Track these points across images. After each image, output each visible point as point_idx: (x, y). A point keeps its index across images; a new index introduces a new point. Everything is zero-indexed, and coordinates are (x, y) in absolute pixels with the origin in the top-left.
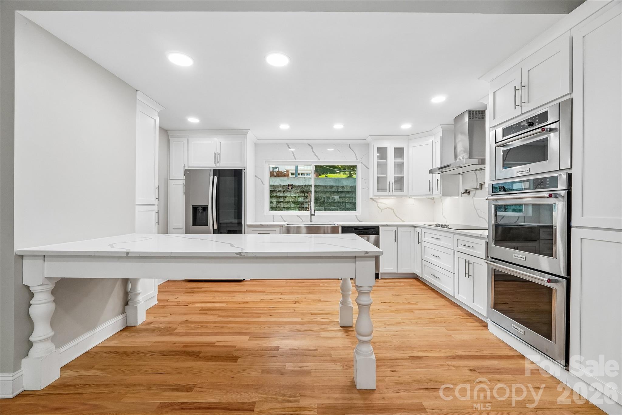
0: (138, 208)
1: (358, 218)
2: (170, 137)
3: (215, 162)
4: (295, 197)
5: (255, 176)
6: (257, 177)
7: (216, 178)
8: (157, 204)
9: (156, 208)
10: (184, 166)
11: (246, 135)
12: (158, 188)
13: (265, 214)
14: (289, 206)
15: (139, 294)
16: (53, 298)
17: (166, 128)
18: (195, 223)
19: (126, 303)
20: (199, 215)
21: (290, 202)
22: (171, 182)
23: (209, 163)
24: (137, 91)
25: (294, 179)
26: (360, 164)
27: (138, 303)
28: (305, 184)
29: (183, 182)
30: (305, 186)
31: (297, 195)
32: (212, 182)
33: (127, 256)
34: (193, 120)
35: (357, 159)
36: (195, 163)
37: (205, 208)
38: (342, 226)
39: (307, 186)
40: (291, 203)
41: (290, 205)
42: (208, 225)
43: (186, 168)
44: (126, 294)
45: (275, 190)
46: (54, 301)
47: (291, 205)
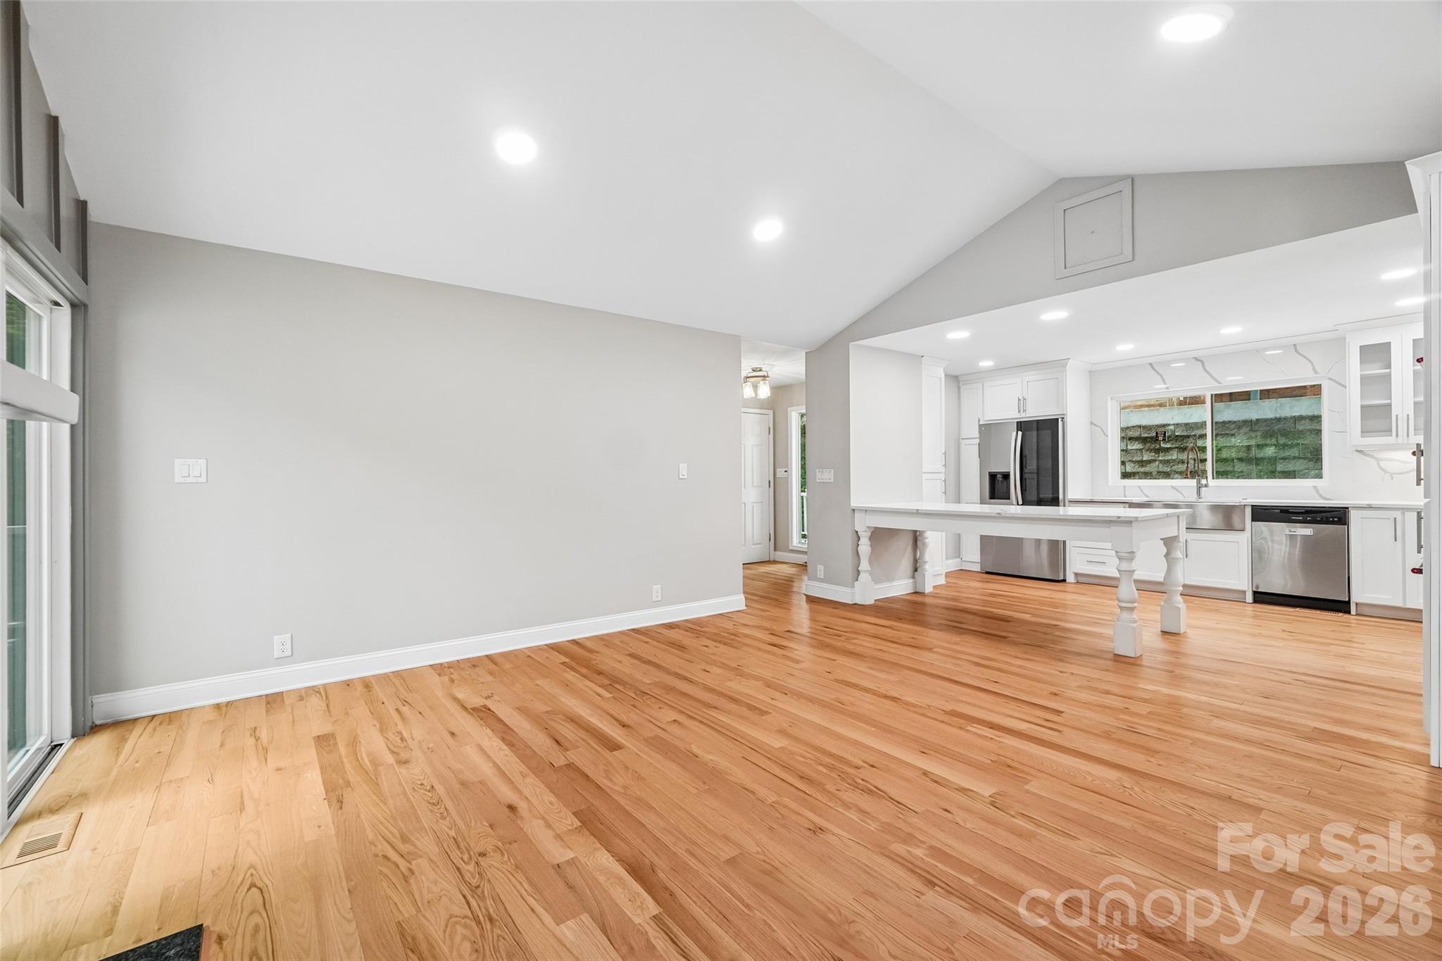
0: (925, 476)
1: (1321, 493)
2: (961, 383)
3: (1019, 411)
4: (1249, 448)
5: (1092, 423)
6: (1095, 425)
7: (1020, 433)
8: (944, 471)
9: (942, 477)
10: (979, 421)
11: (1065, 366)
12: (945, 454)
13: (1110, 484)
14: (1230, 468)
15: (927, 562)
16: (869, 543)
17: (954, 374)
18: (993, 496)
19: (916, 570)
20: (999, 486)
21: (1233, 460)
22: (963, 442)
23: (1012, 414)
24: (922, 356)
25: (1244, 406)
26: (1327, 381)
27: (926, 571)
28: (1278, 416)
29: (977, 441)
30: (1279, 420)
31: (1253, 442)
32: (1014, 440)
33: (917, 513)
34: (986, 364)
35: (1316, 372)
36: (992, 415)
37: (1006, 476)
38: (1252, 506)
39: (1285, 419)
40: (1235, 461)
41: (1234, 466)
42: (1009, 499)
43: (981, 423)
44: (916, 561)
45: (1192, 434)
46: (871, 546)
47: (1236, 467)
